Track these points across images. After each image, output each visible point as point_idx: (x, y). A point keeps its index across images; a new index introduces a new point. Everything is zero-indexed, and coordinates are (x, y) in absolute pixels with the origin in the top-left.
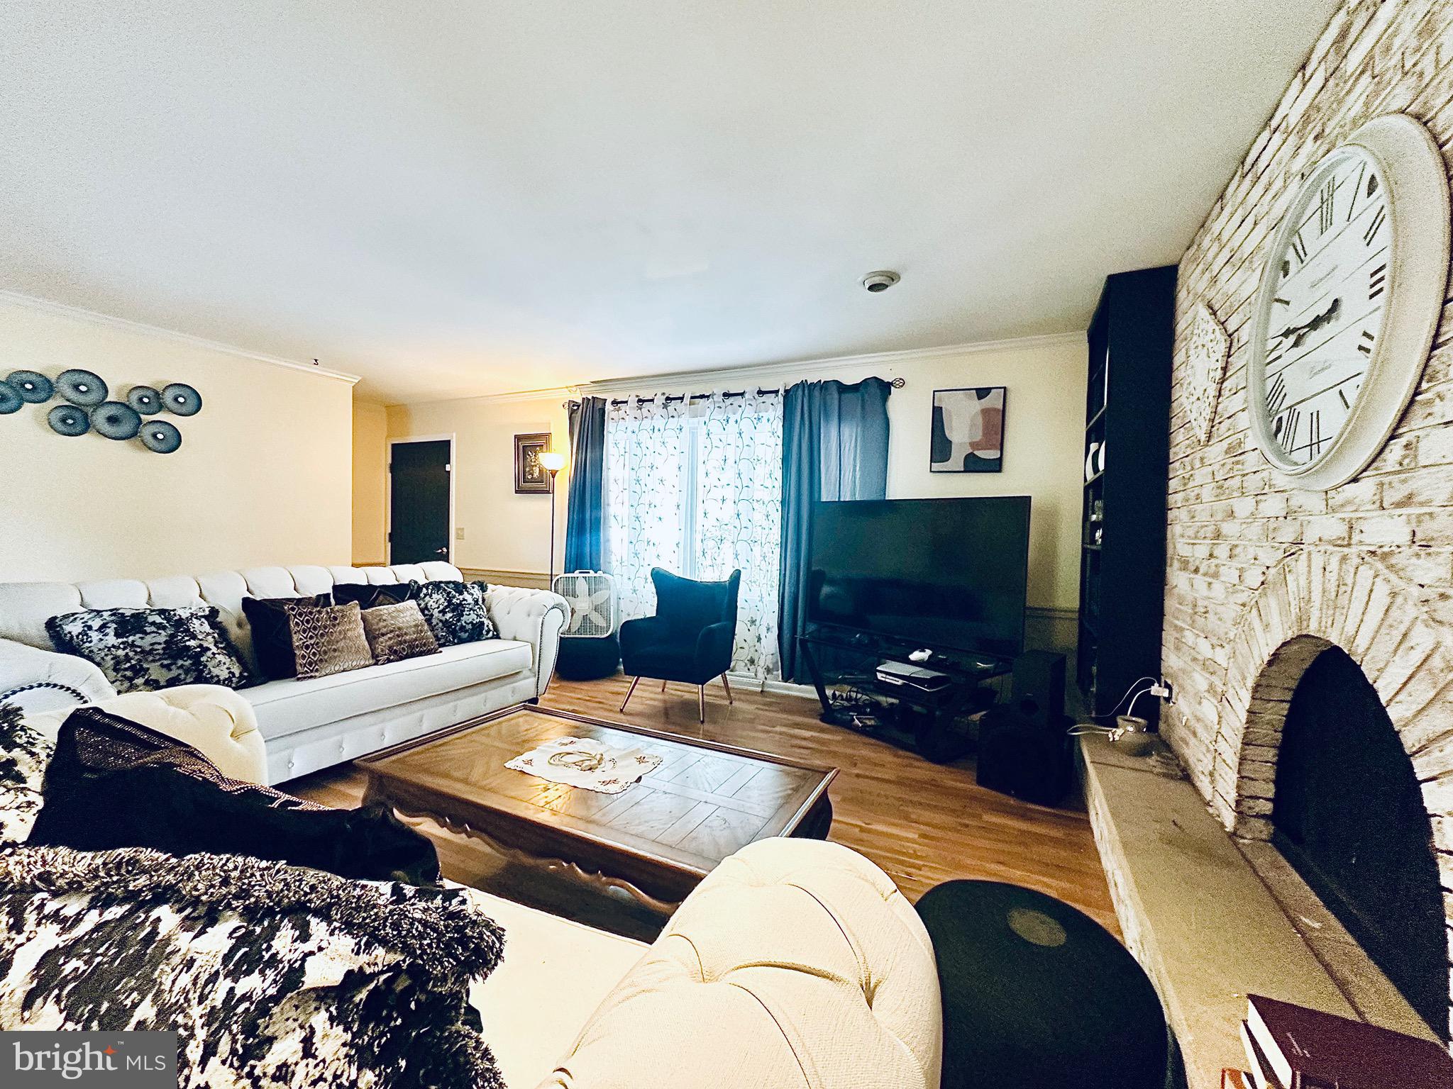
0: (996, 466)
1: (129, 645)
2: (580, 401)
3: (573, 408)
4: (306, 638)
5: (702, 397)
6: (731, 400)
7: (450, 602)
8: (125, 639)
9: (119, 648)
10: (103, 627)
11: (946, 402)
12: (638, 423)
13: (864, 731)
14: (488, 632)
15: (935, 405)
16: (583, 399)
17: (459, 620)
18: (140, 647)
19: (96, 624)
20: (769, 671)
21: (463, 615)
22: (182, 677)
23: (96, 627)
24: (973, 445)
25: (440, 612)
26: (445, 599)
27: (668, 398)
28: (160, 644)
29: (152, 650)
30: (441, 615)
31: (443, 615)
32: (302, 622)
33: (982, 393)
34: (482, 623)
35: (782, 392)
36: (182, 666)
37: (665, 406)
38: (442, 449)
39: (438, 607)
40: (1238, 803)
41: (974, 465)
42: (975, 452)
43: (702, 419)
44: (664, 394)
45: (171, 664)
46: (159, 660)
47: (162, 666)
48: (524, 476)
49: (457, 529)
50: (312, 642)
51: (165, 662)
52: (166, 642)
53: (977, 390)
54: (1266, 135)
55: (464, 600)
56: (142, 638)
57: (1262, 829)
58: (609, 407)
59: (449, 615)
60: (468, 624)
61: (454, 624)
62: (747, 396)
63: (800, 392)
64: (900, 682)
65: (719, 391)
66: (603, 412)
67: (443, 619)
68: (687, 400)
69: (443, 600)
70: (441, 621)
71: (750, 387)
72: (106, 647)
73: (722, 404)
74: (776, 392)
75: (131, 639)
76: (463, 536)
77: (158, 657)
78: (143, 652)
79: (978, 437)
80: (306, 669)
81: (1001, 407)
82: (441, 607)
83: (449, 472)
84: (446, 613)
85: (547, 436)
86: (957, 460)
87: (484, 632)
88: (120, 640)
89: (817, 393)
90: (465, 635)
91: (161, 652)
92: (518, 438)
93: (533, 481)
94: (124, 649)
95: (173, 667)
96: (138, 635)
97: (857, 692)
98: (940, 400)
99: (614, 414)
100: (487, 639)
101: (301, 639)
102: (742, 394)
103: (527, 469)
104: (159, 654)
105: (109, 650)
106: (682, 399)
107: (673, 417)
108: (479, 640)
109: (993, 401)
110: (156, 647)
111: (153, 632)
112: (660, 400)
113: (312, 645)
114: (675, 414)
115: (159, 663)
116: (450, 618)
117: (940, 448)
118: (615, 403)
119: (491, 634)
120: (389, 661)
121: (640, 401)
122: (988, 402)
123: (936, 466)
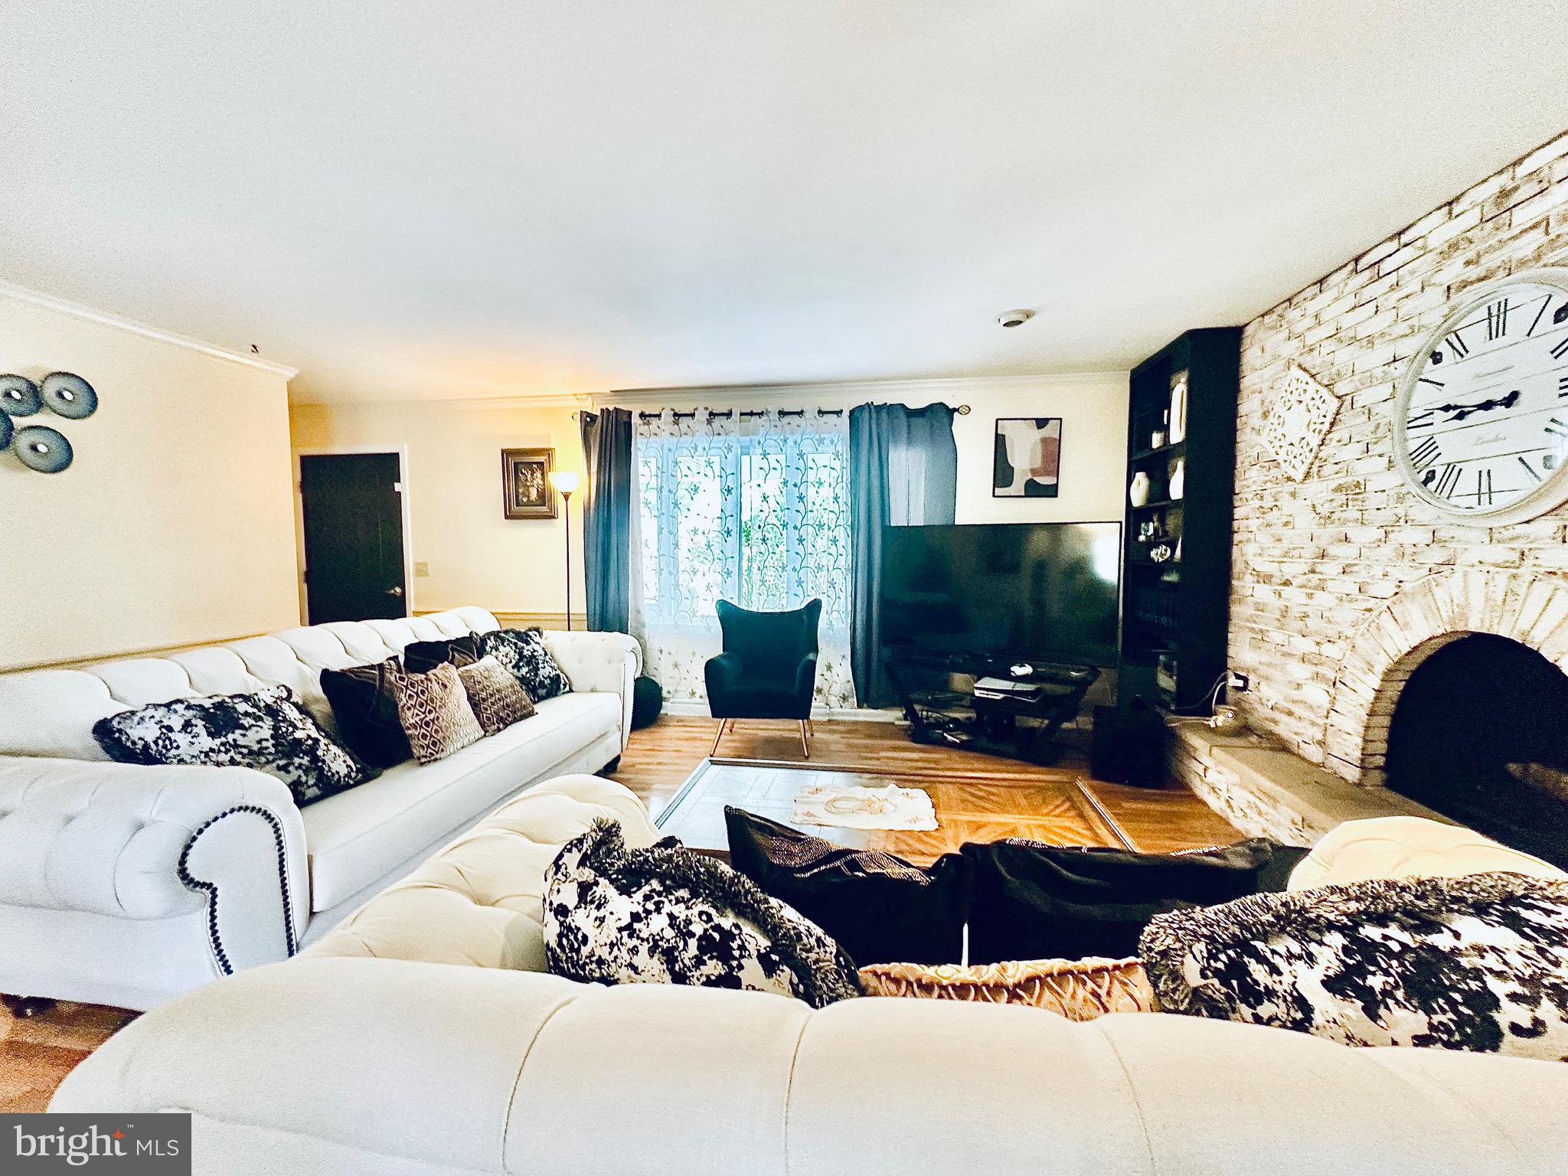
0: (1052, 491)
1: (230, 745)
2: (598, 413)
3: (588, 420)
4: (424, 713)
5: (752, 414)
6: (787, 419)
7: (521, 654)
8: (223, 739)
9: (220, 751)
10: (187, 725)
11: (1007, 429)
12: (674, 440)
13: (961, 747)
14: (565, 685)
15: (999, 432)
16: (602, 410)
17: (536, 675)
18: (244, 747)
19: (176, 722)
20: (844, 698)
21: (539, 669)
22: (304, 779)
23: (177, 726)
24: (1034, 471)
25: (513, 667)
26: (515, 652)
27: (711, 414)
28: (267, 740)
29: (261, 748)
30: (516, 670)
31: (519, 671)
32: (417, 693)
33: (1041, 423)
34: (558, 675)
35: (846, 414)
36: (300, 766)
37: (709, 422)
38: (387, 466)
39: (511, 662)
40: (1362, 760)
41: (1034, 490)
42: (1035, 479)
43: (757, 438)
44: (706, 409)
45: (288, 765)
46: (274, 761)
47: (279, 768)
48: (517, 497)
49: (417, 564)
50: (432, 716)
51: (282, 763)
52: (272, 737)
53: (1036, 419)
54: (1393, 245)
55: (535, 651)
56: (244, 735)
57: (1377, 777)
58: (636, 420)
59: (525, 670)
60: (546, 678)
61: (532, 680)
62: (807, 415)
63: (866, 415)
64: (1001, 696)
65: (774, 409)
66: (628, 425)
67: (519, 675)
68: (736, 416)
69: (512, 653)
70: (517, 678)
71: (810, 405)
72: (201, 752)
73: (778, 423)
74: (839, 413)
75: (230, 737)
76: (427, 571)
77: (271, 758)
78: (251, 752)
79: (1038, 463)
80: (430, 750)
81: (1057, 436)
82: (514, 662)
83: (399, 493)
84: (521, 667)
85: (548, 452)
86: (1018, 486)
87: (562, 686)
88: (218, 741)
89: (884, 415)
90: (542, 692)
91: (273, 750)
92: (506, 454)
93: (530, 504)
94: (227, 751)
95: (291, 768)
96: (238, 731)
97: (927, 711)
98: (1002, 427)
99: (644, 429)
100: (564, 693)
101: (417, 715)
102: (801, 413)
103: (521, 490)
104: (270, 754)
105: (207, 755)
106: (729, 415)
107: (719, 434)
108: (557, 695)
109: (1050, 431)
110: (265, 744)
111: (251, 726)
112: (702, 416)
113: (433, 721)
114: (721, 431)
115: (275, 765)
116: (527, 673)
117: (1003, 474)
118: (642, 415)
119: (567, 689)
120: (499, 730)
121: (675, 415)
122: (1047, 432)
123: (999, 491)
